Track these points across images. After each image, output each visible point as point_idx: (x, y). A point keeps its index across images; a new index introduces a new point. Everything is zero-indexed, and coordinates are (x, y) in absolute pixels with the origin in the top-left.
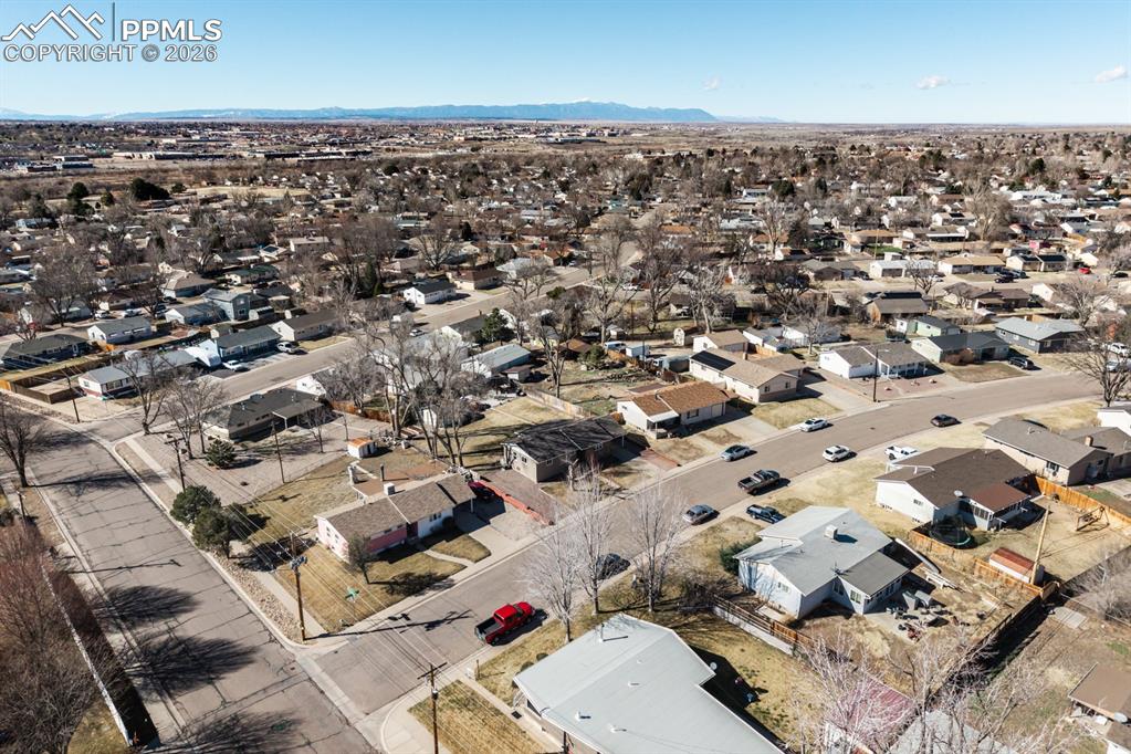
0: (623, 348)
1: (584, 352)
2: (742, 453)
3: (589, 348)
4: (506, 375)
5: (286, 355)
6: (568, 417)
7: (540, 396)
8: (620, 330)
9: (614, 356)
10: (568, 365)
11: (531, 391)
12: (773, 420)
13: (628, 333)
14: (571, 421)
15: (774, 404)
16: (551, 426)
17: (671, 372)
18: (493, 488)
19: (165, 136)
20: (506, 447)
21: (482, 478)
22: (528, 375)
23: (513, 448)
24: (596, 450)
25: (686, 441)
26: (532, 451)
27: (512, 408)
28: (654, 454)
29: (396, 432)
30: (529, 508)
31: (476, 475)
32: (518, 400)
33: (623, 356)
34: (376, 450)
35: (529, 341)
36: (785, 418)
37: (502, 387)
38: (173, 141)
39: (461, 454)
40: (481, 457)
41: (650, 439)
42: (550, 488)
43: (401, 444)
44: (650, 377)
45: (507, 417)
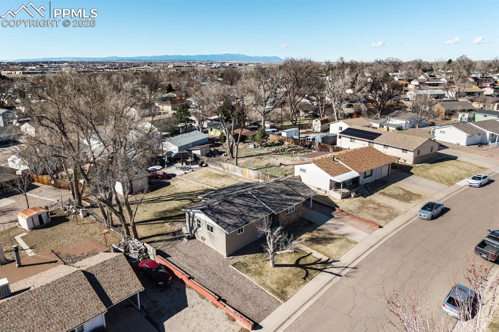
0: (278, 133)
1: (250, 136)
2: (439, 209)
3: (253, 133)
4: (191, 151)
6: (247, 181)
8: (272, 124)
9: (273, 138)
10: (241, 146)
12: (437, 178)
13: (278, 125)
14: (257, 184)
16: (237, 189)
17: (325, 145)
18: (172, 267)
19: (31, 66)
20: (189, 213)
21: (159, 253)
22: (209, 152)
23: (196, 214)
24: (289, 213)
25: (371, 200)
26: (220, 218)
27: (196, 176)
28: (348, 214)
29: (76, 201)
30: (220, 299)
31: (151, 250)
32: (201, 169)
33: (281, 137)
34: (50, 220)
35: (208, 133)
36: (446, 176)
37: (187, 160)
38: (34, 68)
39: (134, 224)
40: (161, 225)
41: (335, 199)
42: (242, 264)
43: (79, 213)
44: (306, 150)
45: (191, 183)
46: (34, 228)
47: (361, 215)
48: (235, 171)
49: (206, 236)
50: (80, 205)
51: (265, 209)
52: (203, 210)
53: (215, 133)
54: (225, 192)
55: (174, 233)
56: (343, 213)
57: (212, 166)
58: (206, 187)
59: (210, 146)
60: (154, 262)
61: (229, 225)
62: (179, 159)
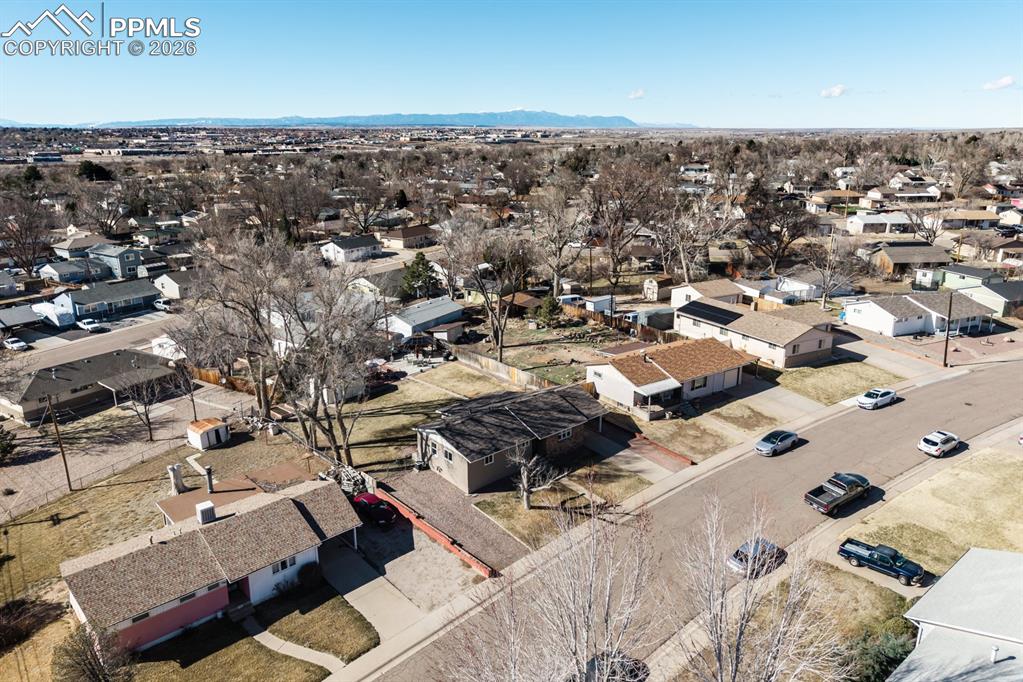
0: (581, 302)
1: (532, 307)
2: (788, 442)
3: (538, 302)
4: (432, 333)
5: (164, 313)
6: (515, 389)
7: (477, 360)
8: (575, 283)
9: (570, 312)
10: (512, 324)
11: (464, 354)
12: (813, 393)
13: (585, 286)
14: (522, 395)
15: (805, 369)
16: (492, 401)
17: (652, 329)
18: (396, 504)
19: (137, 137)
20: (421, 434)
21: (380, 485)
22: (460, 335)
23: (431, 436)
24: (562, 438)
25: (694, 424)
26: (462, 441)
27: (436, 377)
28: (651, 444)
29: (263, 411)
30: (454, 542)
31: (370, 481)
32: (446, 366)
33: (583, 311)
34: (229, 437)
35: (463, 297)
36: (830, 390)
37: (426, 349)
38: (143, 141)
39: (348, 446)
40: (384, 449)
41: (640, 420)
42: (489, 504)
43: (268, 428)
44: (622, 337)
45: (429, 388)
46: (210, 448)
47: (671, 447)
48: (498, 370)
49: (444, 466)
50: (268, 418)
51: (524, 432)
52: (439, 431)
53: (475, 299)
54: (474, 405)
55: (401, 461)
56: (645, 441)
57: (464, 361)
58: (452, 395)
59: (464, 326)
60: (374, 496)
61: (472, 451)
62: (412, 348)
